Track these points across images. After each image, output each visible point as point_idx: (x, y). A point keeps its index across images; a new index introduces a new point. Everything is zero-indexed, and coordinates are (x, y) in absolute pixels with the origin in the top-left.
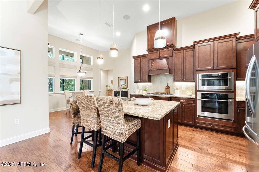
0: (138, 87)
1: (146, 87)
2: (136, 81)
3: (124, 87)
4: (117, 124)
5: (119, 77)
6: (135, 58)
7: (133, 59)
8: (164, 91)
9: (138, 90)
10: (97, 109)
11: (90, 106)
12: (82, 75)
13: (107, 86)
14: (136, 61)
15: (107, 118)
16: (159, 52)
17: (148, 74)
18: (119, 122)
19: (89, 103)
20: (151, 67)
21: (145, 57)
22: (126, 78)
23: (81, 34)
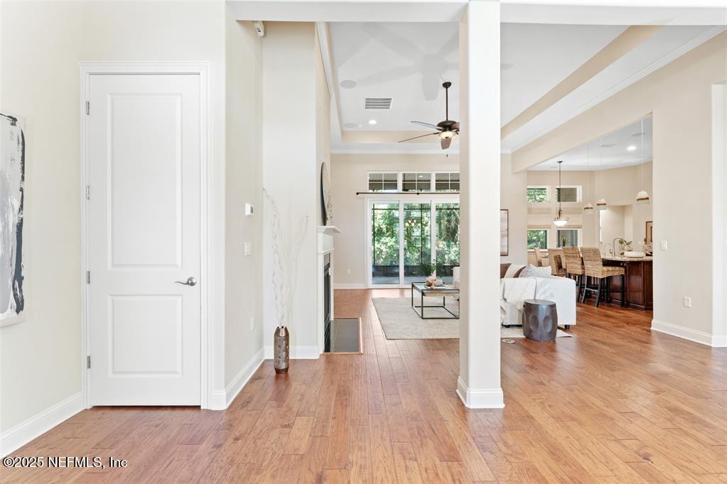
5: (647, 222)
10: (582, 258)
12: (561, 223)
23: (560, 162)
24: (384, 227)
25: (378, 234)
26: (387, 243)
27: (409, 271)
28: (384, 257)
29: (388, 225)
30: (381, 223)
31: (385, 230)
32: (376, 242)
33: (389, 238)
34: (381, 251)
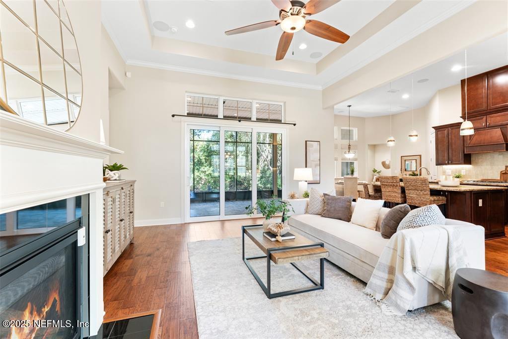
0: (444, 173)
1: (460, 171)
2: (440, 162)
3: (413, 173)
4: (424, 194)
5: (401, 157)
6: (437, 129)
7: (434, 130)
8: (499, 178)
9: (444, 177)
11: (395, 184)
12: (351, 156)
13: (375, 171)
14: (439, 133)
15: (413, 191)
16: (485, 118)
17: (464, 152)
18: (425, 193)
19: (395, 181)
20: (469, 141)
21: (456, 127)
22: (418, 158)
23: (350, 106)
24: (203, 158)
25: (197, 164)
26: (206, 172)
27: (229, 197)
28: (203, 183)
29: (206, 156)
30: (200, 155)
31: (204, 161)
32: (196, 171)
33: (208, 167)
34: (201, 178)
